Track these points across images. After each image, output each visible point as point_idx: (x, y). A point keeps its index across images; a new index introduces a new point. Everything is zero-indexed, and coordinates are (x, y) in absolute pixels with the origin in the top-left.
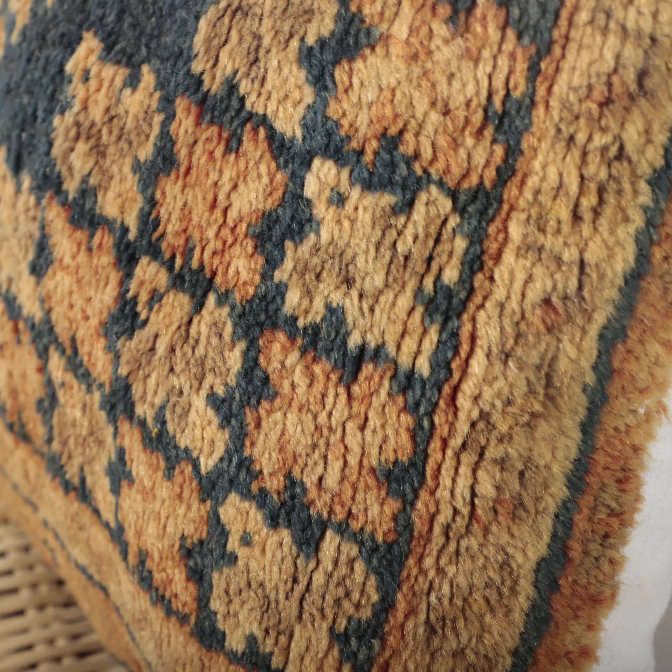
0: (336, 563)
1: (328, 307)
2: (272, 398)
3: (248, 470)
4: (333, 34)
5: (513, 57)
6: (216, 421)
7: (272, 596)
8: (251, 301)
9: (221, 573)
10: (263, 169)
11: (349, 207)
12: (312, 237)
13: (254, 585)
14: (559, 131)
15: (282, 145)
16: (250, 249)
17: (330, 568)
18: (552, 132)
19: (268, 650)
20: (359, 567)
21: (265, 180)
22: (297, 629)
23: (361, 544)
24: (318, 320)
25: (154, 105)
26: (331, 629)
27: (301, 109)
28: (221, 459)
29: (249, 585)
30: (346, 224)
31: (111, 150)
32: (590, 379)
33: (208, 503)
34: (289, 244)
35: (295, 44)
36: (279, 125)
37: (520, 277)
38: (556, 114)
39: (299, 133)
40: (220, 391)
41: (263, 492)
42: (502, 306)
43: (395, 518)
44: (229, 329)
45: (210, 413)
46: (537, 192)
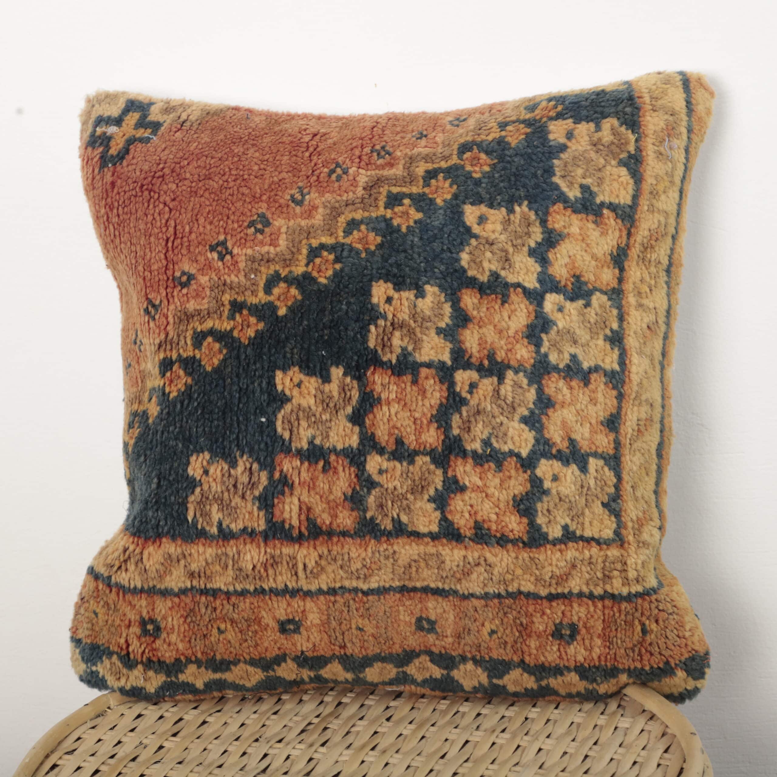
0: (596, 471)
1: (571, 355)
2: (553, 406)
3: (548, 445)
4: (543, 239)
5: (620, 230)
6: (527, 428)
7: (573, 499)
8: (534, 366)
9: (542, 502)
10: (523, 306)
11: (566, 311)
12: (555, 328)
13: (563, 498)
14: (639, 256)
15: (530, 293)
16: (526, 344)
17: (595, 474)
18: (636, 257)
19: (574, 527)
20: (606, 469)
21: (525, 310)
22: (587, 511)
23: (604, 459)
24: (568, 362)
25: (443, 299)
26: (602, 503)
27: (535, 275)
28: (533, 446)
29: (560, 499)
30: (567, 318)
31: (418, 330)
32: (661, 358)
33: (529, 472)
34: (543, 336)
35: (526, 249)
36: (527, 285)
37: (639, 318)
38: (637, 249)
39: (538, 285)
40: (526, 413)
41: (559, 451)
42: (635, 333)
43: (614, 440)
44: (525, 381)
45: (523, 426)
46: (634, 283)
